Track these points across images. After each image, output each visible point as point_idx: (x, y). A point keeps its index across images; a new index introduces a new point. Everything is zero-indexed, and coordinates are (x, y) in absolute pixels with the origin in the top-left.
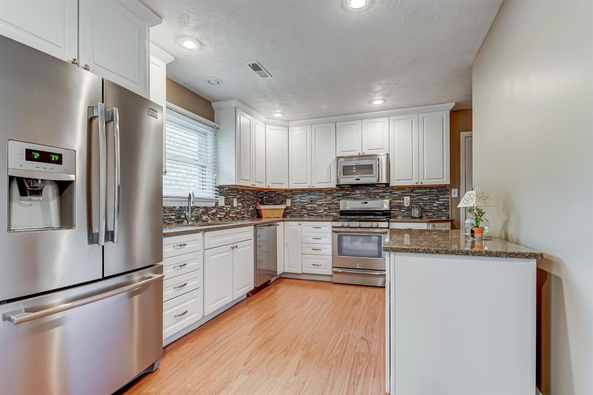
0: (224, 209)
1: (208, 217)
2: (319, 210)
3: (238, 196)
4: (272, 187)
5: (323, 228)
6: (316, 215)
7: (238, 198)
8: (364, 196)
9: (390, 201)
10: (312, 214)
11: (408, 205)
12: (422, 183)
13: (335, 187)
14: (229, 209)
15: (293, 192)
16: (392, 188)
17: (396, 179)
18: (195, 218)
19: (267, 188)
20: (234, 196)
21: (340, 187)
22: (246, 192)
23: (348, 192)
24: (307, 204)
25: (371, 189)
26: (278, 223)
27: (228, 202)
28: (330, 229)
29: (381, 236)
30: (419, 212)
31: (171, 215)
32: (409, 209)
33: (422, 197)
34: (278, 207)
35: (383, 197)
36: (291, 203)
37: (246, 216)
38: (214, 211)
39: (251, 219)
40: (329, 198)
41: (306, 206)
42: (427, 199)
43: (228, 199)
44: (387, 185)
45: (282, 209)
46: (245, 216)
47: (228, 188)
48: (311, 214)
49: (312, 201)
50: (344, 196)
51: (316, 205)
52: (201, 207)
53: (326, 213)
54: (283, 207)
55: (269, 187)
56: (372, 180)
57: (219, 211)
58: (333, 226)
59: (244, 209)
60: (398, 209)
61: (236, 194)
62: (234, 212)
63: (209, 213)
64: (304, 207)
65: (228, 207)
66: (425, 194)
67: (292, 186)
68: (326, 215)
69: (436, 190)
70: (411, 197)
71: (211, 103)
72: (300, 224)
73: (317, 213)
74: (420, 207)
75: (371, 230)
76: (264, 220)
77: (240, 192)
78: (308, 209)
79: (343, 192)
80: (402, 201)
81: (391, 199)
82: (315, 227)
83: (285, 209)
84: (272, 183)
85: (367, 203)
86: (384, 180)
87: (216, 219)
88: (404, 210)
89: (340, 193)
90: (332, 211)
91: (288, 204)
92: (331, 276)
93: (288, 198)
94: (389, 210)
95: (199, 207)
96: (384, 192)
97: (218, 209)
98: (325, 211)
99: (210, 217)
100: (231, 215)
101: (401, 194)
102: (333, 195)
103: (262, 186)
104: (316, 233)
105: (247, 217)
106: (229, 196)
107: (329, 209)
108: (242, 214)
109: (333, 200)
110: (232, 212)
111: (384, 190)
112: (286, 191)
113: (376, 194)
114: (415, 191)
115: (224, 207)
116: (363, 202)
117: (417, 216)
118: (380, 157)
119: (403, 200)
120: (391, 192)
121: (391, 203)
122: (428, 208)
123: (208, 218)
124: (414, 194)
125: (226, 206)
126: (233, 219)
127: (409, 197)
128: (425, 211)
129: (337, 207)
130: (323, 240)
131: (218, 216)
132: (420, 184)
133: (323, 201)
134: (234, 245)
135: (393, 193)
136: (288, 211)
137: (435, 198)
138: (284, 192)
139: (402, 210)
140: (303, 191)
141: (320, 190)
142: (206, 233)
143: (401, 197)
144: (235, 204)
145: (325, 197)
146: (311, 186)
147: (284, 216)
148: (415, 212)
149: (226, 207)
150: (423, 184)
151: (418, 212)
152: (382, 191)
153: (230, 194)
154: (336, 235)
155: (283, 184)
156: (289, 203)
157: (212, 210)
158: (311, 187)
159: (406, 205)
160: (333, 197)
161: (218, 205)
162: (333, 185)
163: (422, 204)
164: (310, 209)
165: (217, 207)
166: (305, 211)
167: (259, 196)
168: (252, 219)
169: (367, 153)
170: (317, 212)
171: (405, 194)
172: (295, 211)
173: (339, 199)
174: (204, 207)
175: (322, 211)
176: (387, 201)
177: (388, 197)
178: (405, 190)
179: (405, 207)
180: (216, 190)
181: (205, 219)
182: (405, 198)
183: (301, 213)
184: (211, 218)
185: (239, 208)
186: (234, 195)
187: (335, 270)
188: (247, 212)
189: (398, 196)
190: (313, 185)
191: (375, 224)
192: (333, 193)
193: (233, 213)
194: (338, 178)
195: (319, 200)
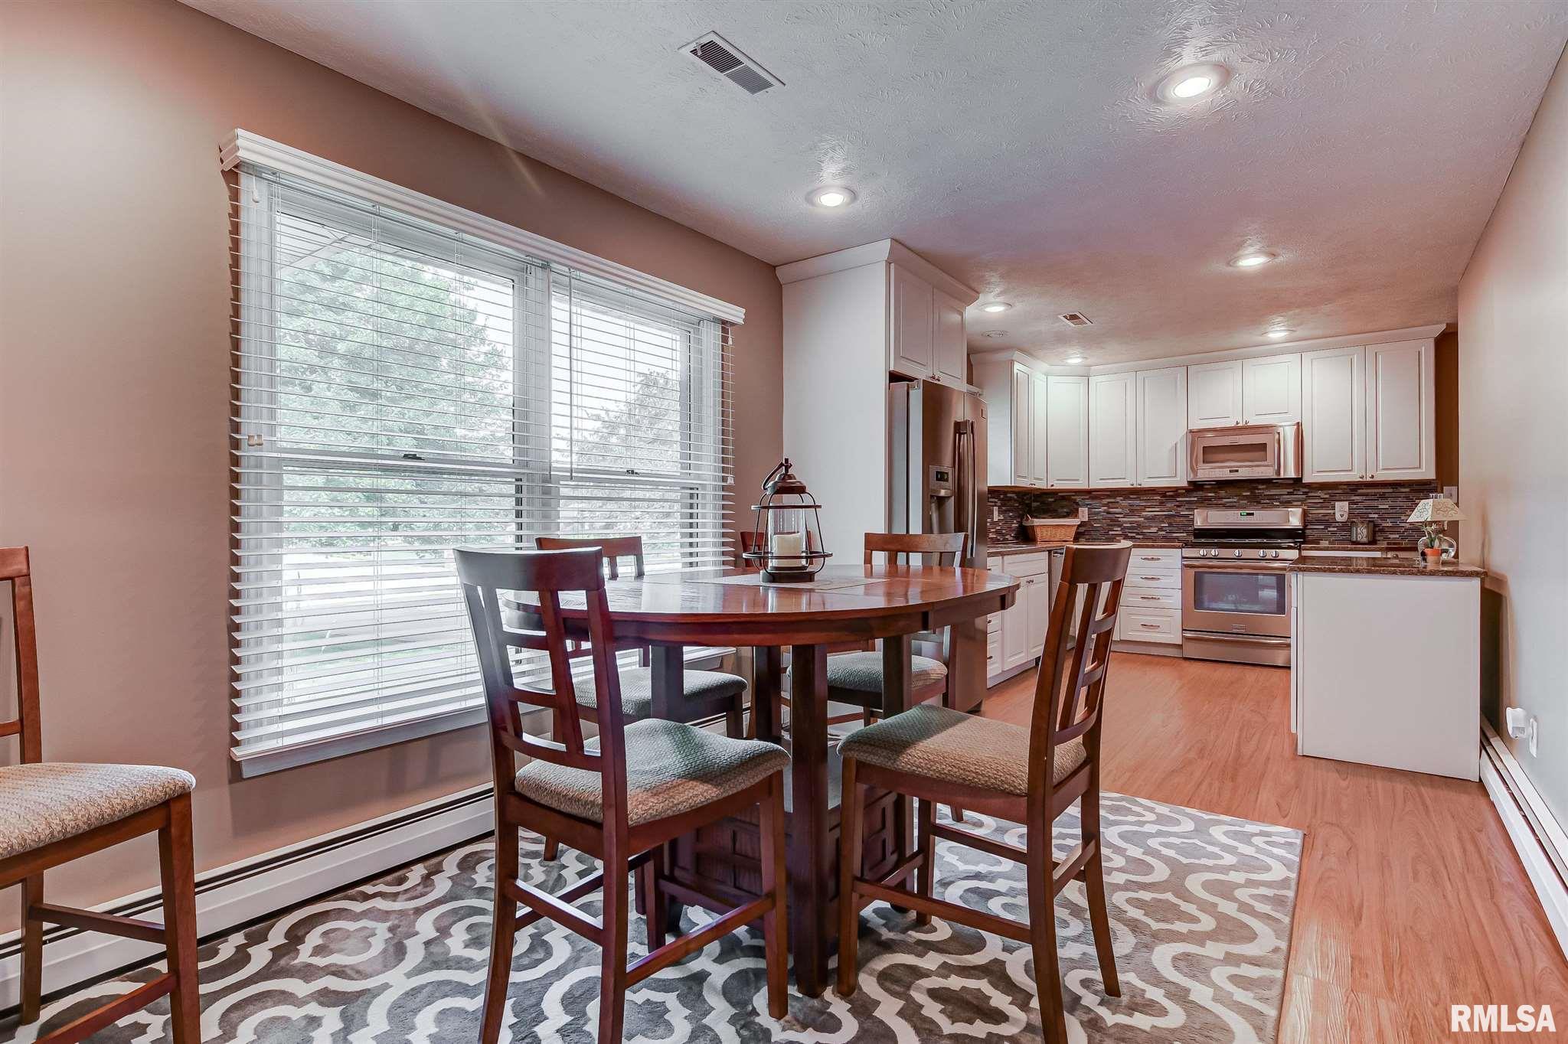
2: (1149, 527)
3: (999, 503)
4: (1059, 485)
5: (1163, 561)
6: (1141, 537)
7: (999, 507)
8: (1246, 502)
9: (1304, 510)
10: (1134, 535)
11: (1345, 518)
12: (1373, 477)
13: (1185, 484)
15: (1090, 494)
16: (1309, 486)
17: (1315, 469)
19: (1050, 488)
20: (994, 504)
21: (1195, 486)
22: (1008, 495)
23: (1212, 493)
24: (1122, 516)
25: (1260, 487)
28: (1177, 562)
29: (1284, 575)
30: (1368, 532)
32: (1347, 526)
33: (1375, 503)
34: (1063, 522)
35: (1287, 504)
36: (1088, 514)
37: (1008, 537)
40: (1171, 504)
41: (1120, 519)
42: (1387, 507)
44: (1297, 481)
45: (1073, 526)
46: (1006, 537)
48: (1130, 535)
49: (1133, 511)
50: (1205, 503)
51: (1142, 519)
53: (1164, 533)
54: (1076, 522)
55: (1052, 486)
56: (1265, 472)
58: (1184, 555)
59: (1007, 526)
60: (1323, 527)
61: (997, 500)
62: (995, 530)
64: (1115, 522)
66: (1383, 497)
67: (1096, 484)
68: (1166, 537)
69: (1407, 490)
70: (1352, 503)
73: (1142, 534)
74: (1369, 521)
75: (1263, 564)
76: (1039, 545)
77: (1002, 496)
78: (1125, 525)
79: (1200, 493)
80: (1332, 511)
81: (1306, 508)
82: (1148, 559)
83: (1079, 526)
84: (1058, 480)
85: (1252, 514)
86: (1291, 473)
88: (1335, 529)
89: (1197, 497)
90: (1174, 530)
91: (1083, 516)
92: (1180, 646)
93: (1080, 505)
94: (1301, 527)
96: (1289, 494)
98: (1161, 529)
101: (1327, 496)
102: (1178, 499)
103: (1041, 485)
104: (1151, 568)
107: (1171, 525)
109: (1179, 509)
110: (992, 530)
111: (1291, 490)
112: (1080, 492)
113: (1271, 498)
114: (1360, 491)
116: (1245, 512)
117: (1365, 540)
118: (1281, 430)
119: (1333, 508)
120: (1305, 493)
121: (1305, 514)
122: (1390, 525)
124: (1357, 498)
127: (1347, 503)
128: (1382, 531)
129: (1186, 523)
130: (1163, 582)
132: (1369, 479)
133: (1156, 511)
134: (1030, 578)
135: (1310, 494)
136: (1082, 530)
137: (1405, 505)
138: (1076, 494)
139: (1329, 529)
140: (1114, 493)
141: (1153, 491)
142: (1005, 557)
143: (1329, 503)
144: (995, 516)
145: (1162, 503)
146: (1135, 483)
147: (1077, 538)
148: (1359, 531)
150: (1375, 479)
151: (1365, 531)
152: (1285, 491)
154: (1192, 572)
155: (1077, 480)
156: (1084, 514)
158: (1135, 486)
159: (1338, 518)
160: (1177, 504)
162: (1181, 481)
163: (1376, 516)
164: (1129, 525)
166: (1119, 529)
167: (1025, 501)
169: (1254, 421)
170: (1144, 531)
171: (1337, 498)
172: (1096, 530)
173: (1191, 506)
175: (1154, 530)
176: (1299, 511)
177: (1299, 503)
178: (1338, 489)
179: (1338, 522)
182: (1337, 504)
183: (1110, 533)
185: (1000, 523)
186: (995, 502)
187: (1188, 635)
188: (1009, 531)
189: (1321, 501)
190: (1139, 482)
191: (1271, 553)
192: (1180, 496)
193: (993, 532)
194: (1194, 470)
195: (1147, 509)
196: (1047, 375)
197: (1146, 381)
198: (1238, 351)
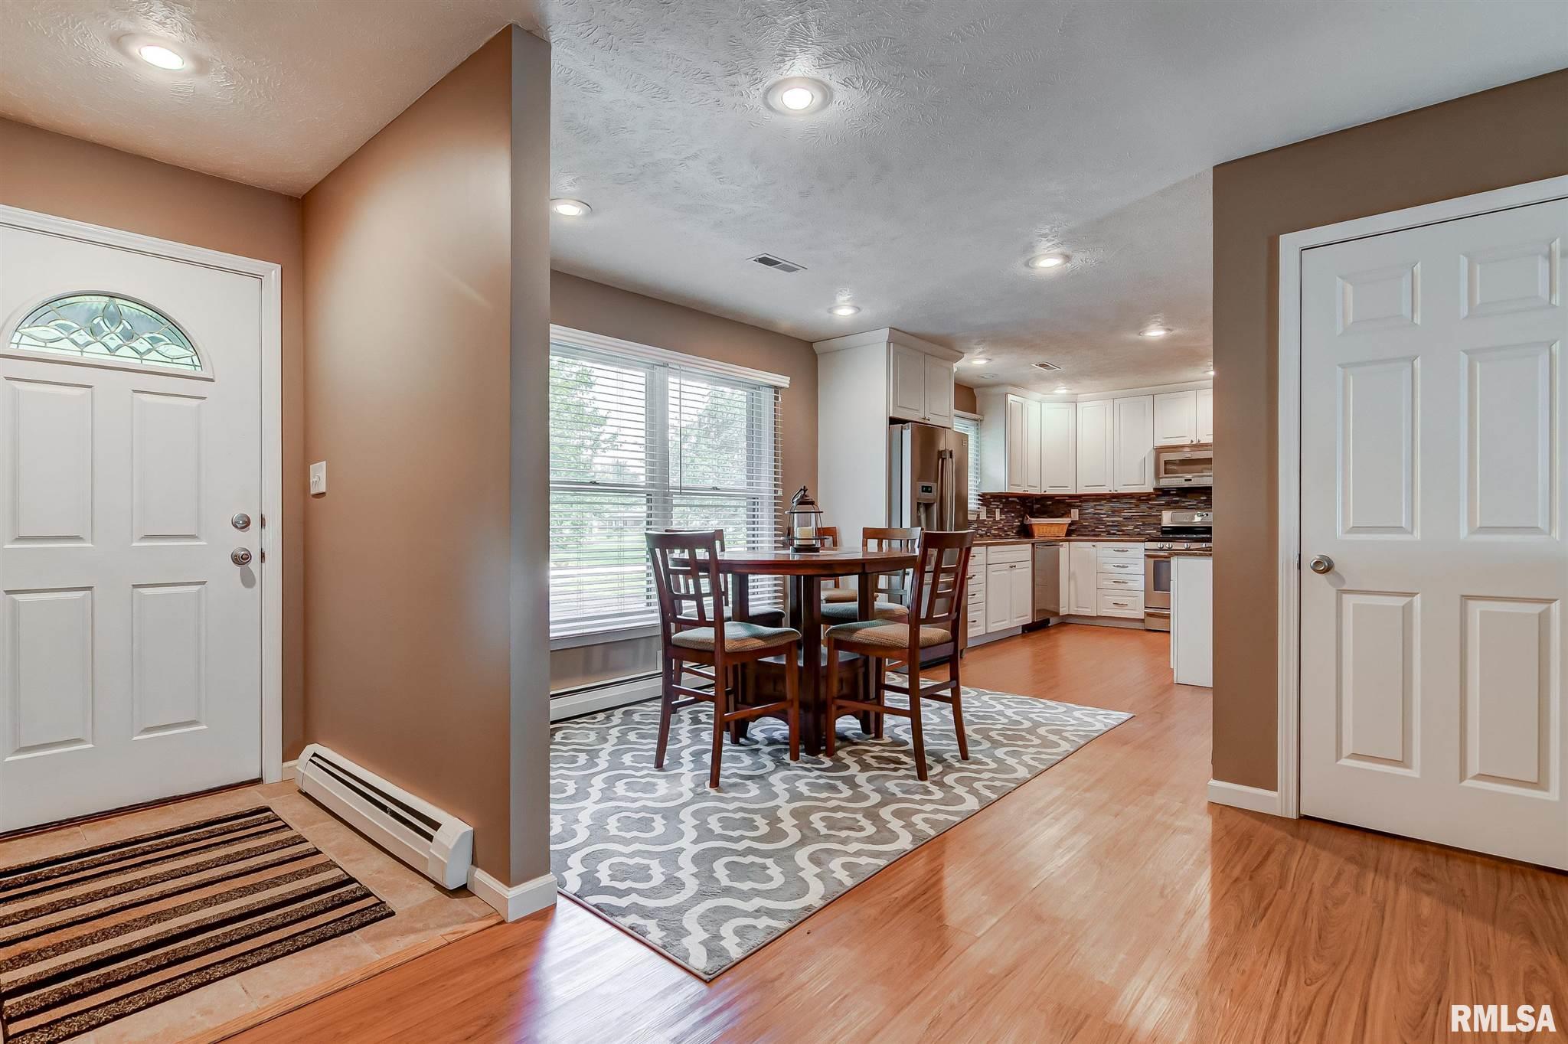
0: (986, 523)
2: (1127, 526)
3: (1001, 506)
4: (1051, 491)
5: (1131, 552)
6: (1121, 533)
7: (1001, 509)
8: (1203, 505)
10: (1115, 532)
13: (1152, 491)
14: (991, 523)
15: (1081, 499)
19: (1043, 493)
20: (996, 507)
21: (1162, 492)
22: (1010, 499)
23: (1176, 498)
24: (1105, 516)
26: (1061, 543)
27: (991, 513)
28: (1142, 554)
34: (1058, 521)
36: (1079, 515)
37: (1011, 531)
39: (1018, 536)
40: (1144, 507)
41: (1104, 519)
43: (990, 510)
45: (1065, 524)
46: (1008, 533)
47: (991, 496)
48: (1112, 532)
49: (1114, 512)
50: (1169, 505)
51: (1122, 519)
53: (1139, 530)
54: (1067, 520)
55: (1045, 492)
58: (1147, 548)
59: (1008, 524)
62: (996, 528)
64: (1100, 521)
65: (990, 521)
67: (1082, 490)
68: (1139, 534)
71: (972, 389)
72: (1094, 546)
73: (1122, 531)
77: (1003, 501)
78: (1108, 524)
79: (1165, 498)
82: (1118, 551)
83: (1070, 525)
84: (1050, 487)
89: (1163, 501)
90: (1146, 527)
91: (1074, 516)
92: (1142, 621)
93: (1073, 507)
98: (1136, 527)
100: (993, 532)
102: (1149, 502)
103: (1036, 491)
104: (1121, 558)
105: (1012, 536)
106: (991, 507)
107: (1144, 524)
108: (1005, 531)
109: (1151, 511)
110: (994, 527)
112: (1071, 497)
125: (987, 520)
126: (995, 536)
129: (1155, 521)
130: (1131, 569)
131: (980, 532)
133: (1133, 513)
134: (1013, 564)
136: (1073, 527)
138: (1068, 499)
140: (1098, 498)
141: (1131, 496)
142: (989, 548)
144: (998, 518)
145: (1137, 506)
146: (1112, 489)
147: (1069, 533)
153: (992, 503)
154: (1152, 560)
155: (1067, 487)
156: (1075, 514)
157: (974, 524)
158: (1113, 492)
160: (1149, 506)
161: (980, 518)
162: (1148, 488)
164: (1111, 524)
165: (978, 521)
166: (1103, 527)
167: (1027, 504)
169: (1204, 440)
170: (1123, 528)
172: (1085, 527)
173: (1161, 508)
175: (1130, 527)
180: (979, 499)
183: (1096, 530)
185: (1002, 522)
186: (998, 505)
187: (1150, 611)
188: (1012, 527)
190: (1115, 489)
192: (1150, 500)
194: (1157, 476)
195: (1126, 511)
196: (1041, 402)
197: (1122, 407)
198: (1189, 383)
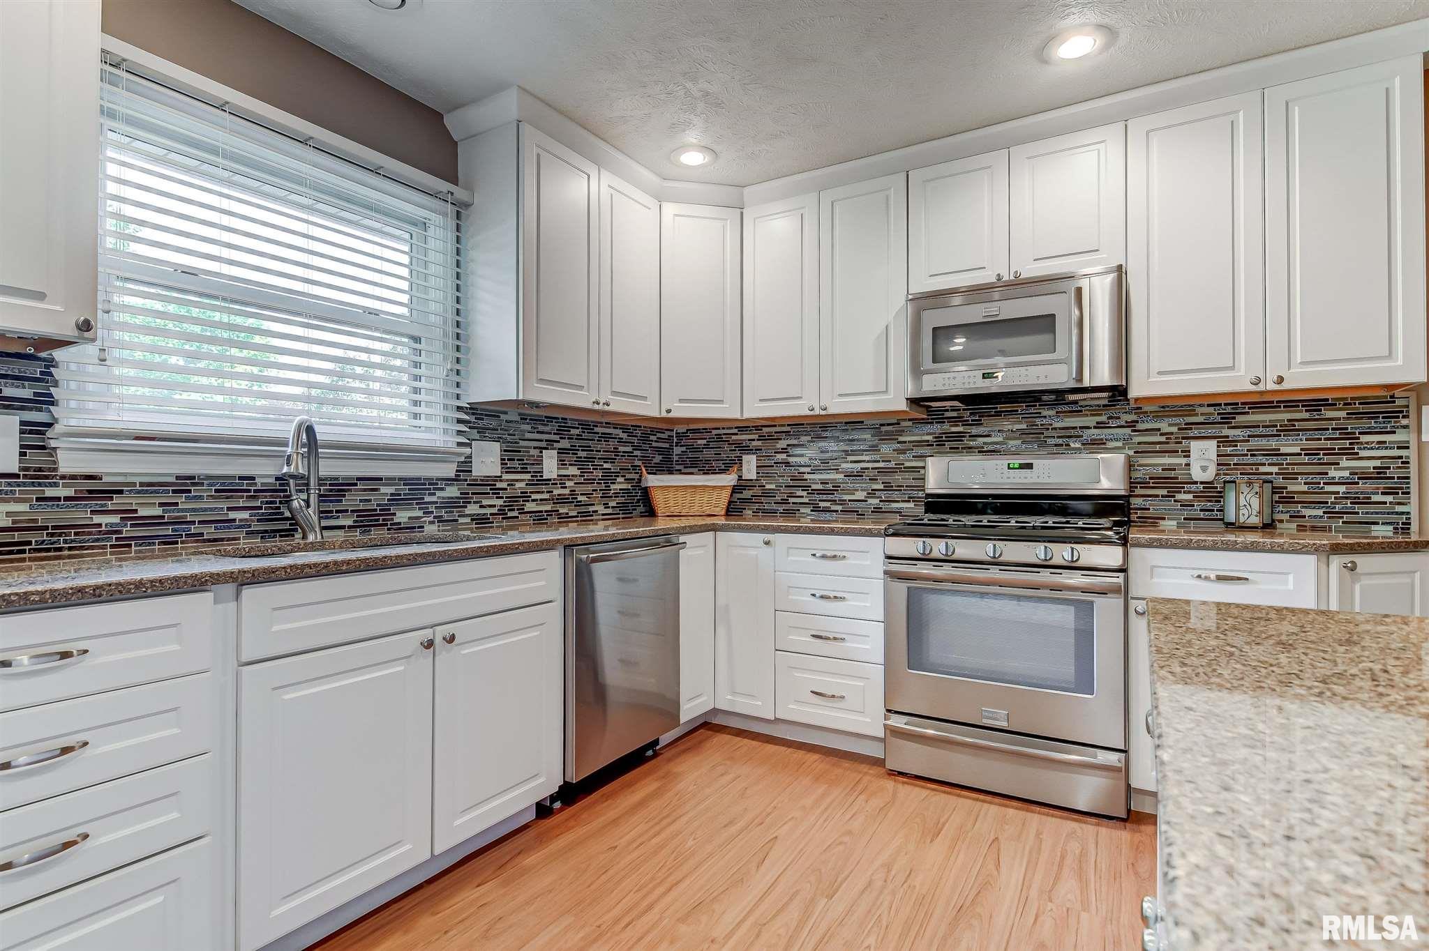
0: (499, 485)
1: (420, 513)
2: (852, 492)
3: (565, 444)
4: (681, 411)
5: (852, 561)
6: (839, 508)
7: (561, 451)
8: (1019, 442)
9: (1129, 458)
10: (828, 504)
11: (1209, 475)
12: (1281, 380)
13: (902, 406)
14: (522, 485)
16: (1140, 406)
17: (1156, 367)
18: (358, 516)
19: (664, 414)
20: (544, 444)
21: (926, 409)
22: (596, 430)
23: (957, 426)
24: (808, 470)
25: (1045, 413)
26: (682, 539)
27: (519, 463)
28: (877, 566)
29: (1092, 603)
30: (1261, 504)
31: (229, 509)
32: (1213, 493)
33: (1273, 443)
34: (709, 480)
35: (1097, 445)
36: (757, 467)
37: (601, 509)
38: (452, 492)
39: (619, 518)
40: (886, 449)
41: (806, 476)
42: (1297, 450)
43: (520, 451)
44: (1118, 393)
45: (722, 488)
46: (591, 509)
47: (520, 414)
48: (822, 504)
49: (826, 462)
50: (943, 444)
51: (841, 476)
52: (387, 479)
53: (877, 501)
54: (729, 479)
55: (669, 411)
56: (1056, 376)
57: (473, 494)
58: (890, 553)
59: (590, 488)
60: (1164, 492)
61: (556, 437)
62: (546, 496)
63: (427, 499)
64: (799, 482)
65: (517, 480)
66: (1289, 429)
67: (755, 410)
68: (877, 510)
69: (1343, 414)
70: (1223, 441)
71: (441, 115)
72: (767, 543)
73: (842, 502)
74: (1265, 482)
75: (1045, 576)
76: (661, 524)
77: (573, 431)
78: (814, 487)
79: (937, 428)
80: (1183, 461)
81: (1131, 453)
82: (824, 557)
83: (737, 489)
84: (681, 401)
85: (1029, 466)
86: (1103, 375)
87: (461, 520)
88: (1190, 497)
89: (927, 433)
90: (896, 495)
91: (749, 471)
92: (880, 744)
93: (747, 450)
94: (1123, 493)
95: (381, 479)
96: (1099, 425)
97: (468, 485)
98: (873, 493)
99: (432, 512)
100: (530, 506)
101: (1174, 429)
102: (901, 439)
103: (649, 409)
104: (827, 578)
105: (603, 515)
106: (522, 443)
107: (888, 487)
108: (579, 504)
109: (902, 457)
110: (534, 496)
111: (1104, 418)
112: (744, 427)
113: (1069, 434)
114: (1240, 418)
115: (501, 481)
116: (1016, 462)
117: (1254, 520)
118: (1084, 284)
119: (1187, 453)
120: (1131, 425)
121: (1130, 466)
122: (1305, 488)
123: (422, 517)
124: (1237, 432)
125: (505, 477)
126: (540, 520)
127: (1214, 443)
128: (1289, 500)
129: (914, 483)
130: (851, 605)
131: (472, 509)
132: (1271, 386)
133: (866, 462)
135: (1140, 426)
136: (747, 494)
137: (1337, 445)
138: (736, 431)
139: (1179, 496)
140: (794, 428)
141: (853, 422)
143: (1177, 445)
144: (550, 466)
145: (873, 447)
146: (817, 406)
147: (732, 510)
148: (1242, 502)
149: (507, 480)
150: (1286, 386)
151: (1255, 503)
152: (1091, 421)
153: (528, 436)
154: (902, 587)
155: (721, 402)
156: (749, 465)
157: (442, 489)
158: (817, 412)
159: (1197, 474)
160: (898, 444)
161: (471, 471)
162: (896, 400)
163: (1275, 469)
164: (820, 487)
165: (466, 480)
166: (805, 494)
167: (654, 444)
168: (623, 518)
169: (1031, 270)
170: (847, 497)
171: (1196, 433)
172: (771, 494)
173: (921, 451)
174: (400, 479)
175: (860, 495)
176: (1118, 459)
177: (1120, 444)
178: (1196, 415)
179: (1196, 483)
180: (459, 421)
181: (406, 520)
182: (1195, 446)
183: (791, 500)
184: (435, 517)
185: (569, 484)
186: (547, 441)
187: (898, 722)
188: (601, 497)
189: (1163, 439)
190: (822, 404)
191: (1062, 553)
192: (901, 433)
193: (541, 500)
194: (917, 371)
195: (850, 458)
196: (656, 196)
197: (837, 210)
198: (999, 128)
